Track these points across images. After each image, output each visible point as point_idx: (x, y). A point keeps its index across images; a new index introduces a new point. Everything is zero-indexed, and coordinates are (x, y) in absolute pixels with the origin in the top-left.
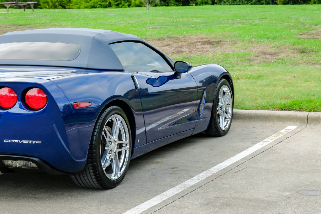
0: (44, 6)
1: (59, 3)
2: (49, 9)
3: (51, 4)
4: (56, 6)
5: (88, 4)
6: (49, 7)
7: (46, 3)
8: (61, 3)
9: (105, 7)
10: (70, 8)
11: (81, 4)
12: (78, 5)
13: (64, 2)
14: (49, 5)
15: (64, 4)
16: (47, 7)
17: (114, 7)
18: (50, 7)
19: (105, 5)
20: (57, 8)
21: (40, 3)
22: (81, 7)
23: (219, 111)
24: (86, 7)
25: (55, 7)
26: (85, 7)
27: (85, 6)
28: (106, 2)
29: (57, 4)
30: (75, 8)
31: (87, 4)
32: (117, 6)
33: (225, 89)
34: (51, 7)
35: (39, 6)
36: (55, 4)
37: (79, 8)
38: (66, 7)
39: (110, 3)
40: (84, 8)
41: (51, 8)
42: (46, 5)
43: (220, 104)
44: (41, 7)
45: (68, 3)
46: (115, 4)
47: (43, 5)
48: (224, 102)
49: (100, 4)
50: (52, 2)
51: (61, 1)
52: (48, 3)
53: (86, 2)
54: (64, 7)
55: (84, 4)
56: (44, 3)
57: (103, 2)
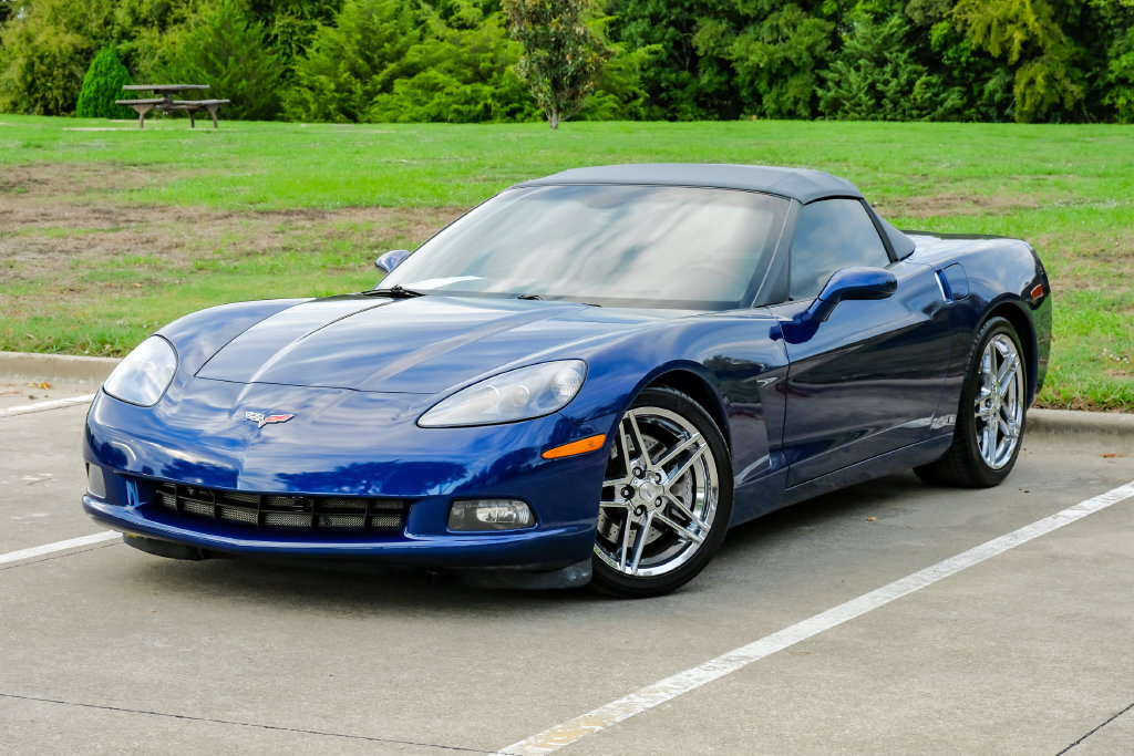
0: (294, 113)
1: (338, 103)
2: (309, 122)
3: (313, 107)
4: (330, 114)
5: (422, 110)
6: (308, 116)
7: (300, 103)
8: (346, 105)
9: (476, 119)
10: (369, 121)
11: (402, 109)
12: (391, 112)
13: (352, 103)
14: (308, 110)
15: (353, 107)
16: (304, 116)
17: (499, 120)
18: (312, 117)
19: (473, 114)
20: (334, 121)
21: (283, 104)
22: (402, 118)
24: (415, 120)
25: (328, 117)
26: (411, 117)
27: (414, 115)
28: (477, 103)
29: (332, 107)
31: (418, 108)
32: (508, 118)
34: (315, 118)
35: (280, 114)
36: (326, 107)
37: (394, 121)
38: (360, 115)
39: (487, 108)
40: (409, 122)
41: (312, 118)
42: (300, 110)
44: (285, 115)
45: (365, 105)
46: (502, 113)
47: (293, 110)
49: (456, 111)
50: (316, 101)
51: (345, 100)
52: (303, 103)
53: (418, 102)
54: (352, 118)
55: (411, 109)
56: (296, 103)
57: (467, 102)
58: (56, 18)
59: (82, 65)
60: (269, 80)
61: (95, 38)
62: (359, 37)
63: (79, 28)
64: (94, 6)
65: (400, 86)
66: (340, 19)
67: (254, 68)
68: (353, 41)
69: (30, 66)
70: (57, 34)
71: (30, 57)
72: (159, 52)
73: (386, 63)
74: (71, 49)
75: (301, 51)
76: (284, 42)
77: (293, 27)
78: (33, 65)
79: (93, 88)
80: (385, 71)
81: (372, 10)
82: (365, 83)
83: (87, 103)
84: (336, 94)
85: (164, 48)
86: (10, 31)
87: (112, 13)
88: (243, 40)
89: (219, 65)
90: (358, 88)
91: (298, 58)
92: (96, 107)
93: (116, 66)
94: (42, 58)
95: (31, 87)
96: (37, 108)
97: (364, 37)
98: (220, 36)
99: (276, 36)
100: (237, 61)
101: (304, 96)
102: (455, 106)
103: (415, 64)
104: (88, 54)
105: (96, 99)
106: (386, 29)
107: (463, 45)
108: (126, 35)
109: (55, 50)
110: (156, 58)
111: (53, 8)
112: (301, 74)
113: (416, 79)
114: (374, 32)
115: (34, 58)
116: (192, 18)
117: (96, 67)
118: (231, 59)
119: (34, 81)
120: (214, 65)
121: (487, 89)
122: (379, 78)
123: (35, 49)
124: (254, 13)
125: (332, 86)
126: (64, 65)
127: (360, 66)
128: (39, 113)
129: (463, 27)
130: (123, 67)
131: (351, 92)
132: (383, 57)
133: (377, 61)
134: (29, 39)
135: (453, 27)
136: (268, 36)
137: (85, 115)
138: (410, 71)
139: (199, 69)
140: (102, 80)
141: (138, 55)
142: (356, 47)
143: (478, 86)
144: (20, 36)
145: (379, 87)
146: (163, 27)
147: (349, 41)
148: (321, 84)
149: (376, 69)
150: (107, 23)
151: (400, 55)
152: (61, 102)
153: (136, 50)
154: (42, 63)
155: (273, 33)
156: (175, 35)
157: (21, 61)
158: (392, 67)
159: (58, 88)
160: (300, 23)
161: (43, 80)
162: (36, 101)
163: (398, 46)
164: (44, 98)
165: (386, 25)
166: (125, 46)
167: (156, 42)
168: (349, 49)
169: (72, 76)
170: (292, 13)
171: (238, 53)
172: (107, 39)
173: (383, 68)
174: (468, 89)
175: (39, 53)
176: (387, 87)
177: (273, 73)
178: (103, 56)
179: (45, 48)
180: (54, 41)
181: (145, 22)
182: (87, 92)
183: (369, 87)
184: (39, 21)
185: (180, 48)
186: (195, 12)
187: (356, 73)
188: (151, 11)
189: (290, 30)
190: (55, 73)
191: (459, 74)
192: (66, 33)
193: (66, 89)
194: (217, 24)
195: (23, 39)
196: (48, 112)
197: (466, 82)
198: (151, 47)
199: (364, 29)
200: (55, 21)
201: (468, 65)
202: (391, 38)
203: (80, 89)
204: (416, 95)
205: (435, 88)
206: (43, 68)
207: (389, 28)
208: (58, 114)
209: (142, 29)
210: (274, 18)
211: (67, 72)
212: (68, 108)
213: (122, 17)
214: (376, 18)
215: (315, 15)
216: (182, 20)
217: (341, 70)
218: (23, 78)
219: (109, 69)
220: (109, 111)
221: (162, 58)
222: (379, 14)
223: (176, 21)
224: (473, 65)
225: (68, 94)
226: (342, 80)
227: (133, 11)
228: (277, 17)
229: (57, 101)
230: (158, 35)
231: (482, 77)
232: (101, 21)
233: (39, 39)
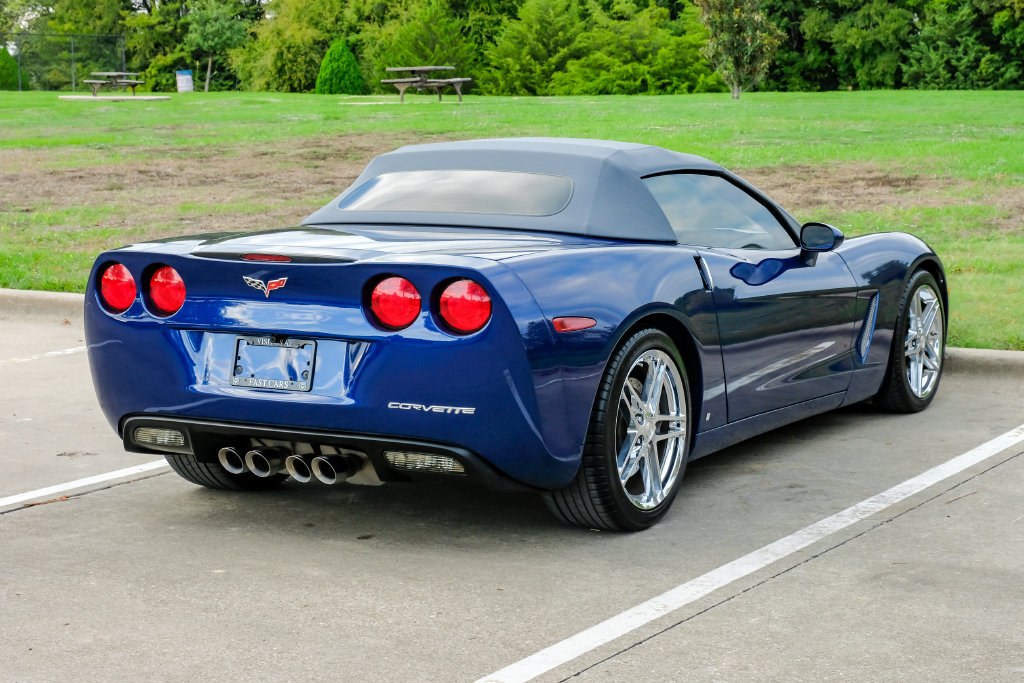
0: (486, 88)
1: (522, 80)
2: (498, 95)
3: (502, 83)
4: (515, 88)
5: (591, 85)
6: (497, 90)
7: (491, 81)
8: (527, 82)
9: (633, 92)
10: (546, 95)
11: (575, 84)
12: (566, 87)
13: (532, 81)
14: (497, 85)
15: (533, 83)
16: (494, 91)
17: (653, 92)
18: (500, 92)
19: (632, 88)
20: (517, 94)
21: (477, 81)
22: (575, 91)
23: (911, 348)
24: (586, 92)
25: (513, 91)
26: (582, 90)
27: (585, 88)
28: (635, 80)
29: (517, 83)
30: (559, 95)
31: (588, 83)
32: (660, 91)
33: (926, 294)
34: (503, 91)
35: (475, 89)
36: (512, 84)
37: (569, 93)
38: (538, 90)
39: (644, 82)
40: (581, 94)
41: (502, 92)
42: (491, 86)
43: (912, 332)
44: (479, 90)
45: (543, 81)
46: (655, 86)
47: (485, 86)
48: (922, 327)
49: (619, 86)
50: (505, 79)
51: (527, 78)
52: (495, 81)
53: (587, 78)
54: (533, 92)
55: (582, 84)
56: (487, 81)
57: (627, 79)
58: (299, 17)
59: (319, 53)
60: (467, 63)
61: (328, 31)
62: (539, 27)
63: (316, 25)
64: (328, 7)
65: (573, 66)
66: (521, 13)
67: (455, 54)
68: (533, 30)
69: (280, 55)
70: (301, 29)
71: (280, 48)
72: (379, 42)
73: (559, 48)
74: (311, 41)
75: (490, 38)
76: (476, 33)
77: (483, 21)
78: (282, 54)
79: (328, 71)
80: (558, 55)
81: (548, 6)
82: (542, 64)
83: (324, 83)
84: (521, 74)
85: (383, 38)
86: (265, 27)
87: (341, 12)
88: (446, 31)
89: (428, 51)
90: (538, 68)
91: (489, 44)
92: (331, 86)
93: (345, 53)
94: (289, 48)
95: (281, 71)
96: (285, 87)
97: (542, 26)
98: (428, 28)
99: (470, 28)
100: (442, 49)
101: (495, 75)
102: (619, 82)
103: (580, 49)
104: (324, 44)
105: (331, 80)
106: (559, 22)
107: (622, 34)
108: (353, 29)
109: (298, 41)
110: (377, 46)
111: (297, 9)
112: (492, 57)
113: (582, 60)
114: (550, 24)
115: (283, 48)
116: (404, 15)
117: (331, 55)
118: (437, 46)
119: (283, 66)
120: (423, 51)
121: (643, 68)
122: (554, 60)
123: (284, 42)
124: (452, 11)
125: (518, 67)
126: (306, 53)
127: (539, 50)
128: (286, 92)
129: (621, 18)
130: (351, 54)
131: (531, 72)
132: (557, 44)
133: (552, 46)
134: (279, 34)
135: (614, 19)
136: (464, 27)
137: (322, 92)
138: (577, 55)
139: (411, 54)
140: (335, 65)
141: (364, 44)
142: (536, 36)
143: (636, 64)
144: (273, 31)
145: (553, 67)
146: (382, 21)
147: (531, 32)
148: (508, 65)
149: (550, 53)
150: (337, 20)
151: (569, 41)
152: (303, 82)
153: (361, 40)
154: (289, 51)
155: (467, 25)
156: (391, 27)
157: (274, 51)
158: (563, 51)
159: (302, 71)
160: (489, 17)
161: (290, 65)
162: (284, 82)
163: (569, 34)
164: (290, 79)
165: (558, 19)
166: (353, 38)
167: (377, 33)
168: (531, 37)
169: (312, 61)
170: (483, 10)
171: (442, 41)
172: (338, 32)
173: (556, 52)
174: (629, 67)
175: (287, 45)
176: (561, 66)
177: (469, 58)
178: (337, 46)
179: (291, 40)
180: (298, 36)
181: (368, 18)
182: (323, 75)
183: (545, 67)
184: (286, 19)
185: (396, 38)
186: (406, 10)
187: (535, 57)
188: (372, 11)
189: (481, 23)
190: (299, 59)
191: (620, 56)
192: (307, 28)
193: (307, 72)
194: (427, 18)
195: (275, 33)
196: (293, 90)
197: (626, 62)
198: (373, 38)
199: (541, 21)
200: (299, 19)
201: (627, 48)
202: (563, 28)
203: (318, 72)
204: (585, 72)
205: (601, 67)
206: (290, 56)
207: (561, 20)
208: (301, 91)
209: (366, 24)
210: (468, 14)
211: (308, 59)
212: (310, 86)
213: (350, 15)
214: (552, 13)
215: (502, 11)
216: (396, 17)
217: (524, 54)
218: (275, 63)
219: (341, 56)
220: (341, 89)
221: (381, 46)
222: (554, 9)
223: (392, 17)
224: (631, 48)
225: (309, 76)
226: (524, 62)
227: (358, 11)
228: (471, 13)
229: (300, 81)
230: (378, 28)
231: (639, 58)
232: (333, 19)
233: (287, 34)
